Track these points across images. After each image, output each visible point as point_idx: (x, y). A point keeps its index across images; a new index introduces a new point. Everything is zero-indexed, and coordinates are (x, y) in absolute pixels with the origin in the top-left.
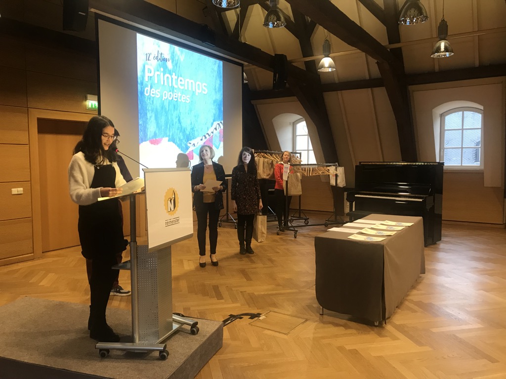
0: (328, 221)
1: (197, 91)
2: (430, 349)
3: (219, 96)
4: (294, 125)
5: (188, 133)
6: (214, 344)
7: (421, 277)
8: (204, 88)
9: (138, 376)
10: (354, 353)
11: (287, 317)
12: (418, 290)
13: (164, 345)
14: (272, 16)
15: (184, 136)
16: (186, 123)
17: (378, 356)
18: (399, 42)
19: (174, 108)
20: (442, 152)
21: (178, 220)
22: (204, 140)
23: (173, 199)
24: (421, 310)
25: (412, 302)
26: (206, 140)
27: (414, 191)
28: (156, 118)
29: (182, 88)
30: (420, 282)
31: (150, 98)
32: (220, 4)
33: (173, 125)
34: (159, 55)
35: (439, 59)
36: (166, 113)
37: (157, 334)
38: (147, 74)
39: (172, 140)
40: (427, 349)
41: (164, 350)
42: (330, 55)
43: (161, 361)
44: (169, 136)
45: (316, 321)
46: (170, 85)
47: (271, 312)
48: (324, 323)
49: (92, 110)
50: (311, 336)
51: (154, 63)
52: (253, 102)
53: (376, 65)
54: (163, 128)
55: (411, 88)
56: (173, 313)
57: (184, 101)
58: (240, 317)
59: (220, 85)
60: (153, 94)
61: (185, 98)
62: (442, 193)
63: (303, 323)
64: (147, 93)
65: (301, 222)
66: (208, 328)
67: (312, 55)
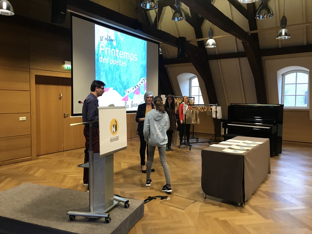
0: (211, 140)
1: (131, 59)
2: (273, 221)
3: (144, 62)
4: (190, 79)
5: (125, 84)
6: (139, 214)
7: (268, 176)
8: (135, 57)
9: (92, 232)
10: (225, 222)
11: (184, 199)
12: (266, 184)
13: (108, 214)
14: (177, 14)
15: (122, 86)
16: (124, 79)
17: (239, 225)
18: (256, 29)
19: (117, 69)
20: (283, 98)
21: (118, 138)
22: (135, 89)
23: (115, 125)
24: (268, 197)
25: (262, 191)
26: (136, 89)
27: (264, 122)
28: (106, 76)
29: (122, 57)
30: (268, 179)
31: (102, 64)
32: (146, 7)
33: (116, 80)
34: (108, 37)
35: (281, 40)
36: (112, 72)
37: (104, 207)
38: (101, 49)
39: (116, 89)
40: (270, 221)
41: (108, 217)
42: (213, 37)
43: (106, 224)
44: (114, 86)
45: (202, 202)
46: (115, 56)
47: (174, 196)
48: (206, 203)
49: (68, 70)
50: (198, 211)
51: (105, 42)
52: (165, 66)
53: (242, 44)
54: (110, 81)
55: (263, 58)
56: (114, 195)
57: (123, 65)
58: (154, 198)
59: (145, 55)
60: (104, 61)
61: (123, 64)
62: (282, 124)
63: (193, 203)
64: (101, 60)
65: (194, 140)
66: (135, 204)
67: (202, 37)
